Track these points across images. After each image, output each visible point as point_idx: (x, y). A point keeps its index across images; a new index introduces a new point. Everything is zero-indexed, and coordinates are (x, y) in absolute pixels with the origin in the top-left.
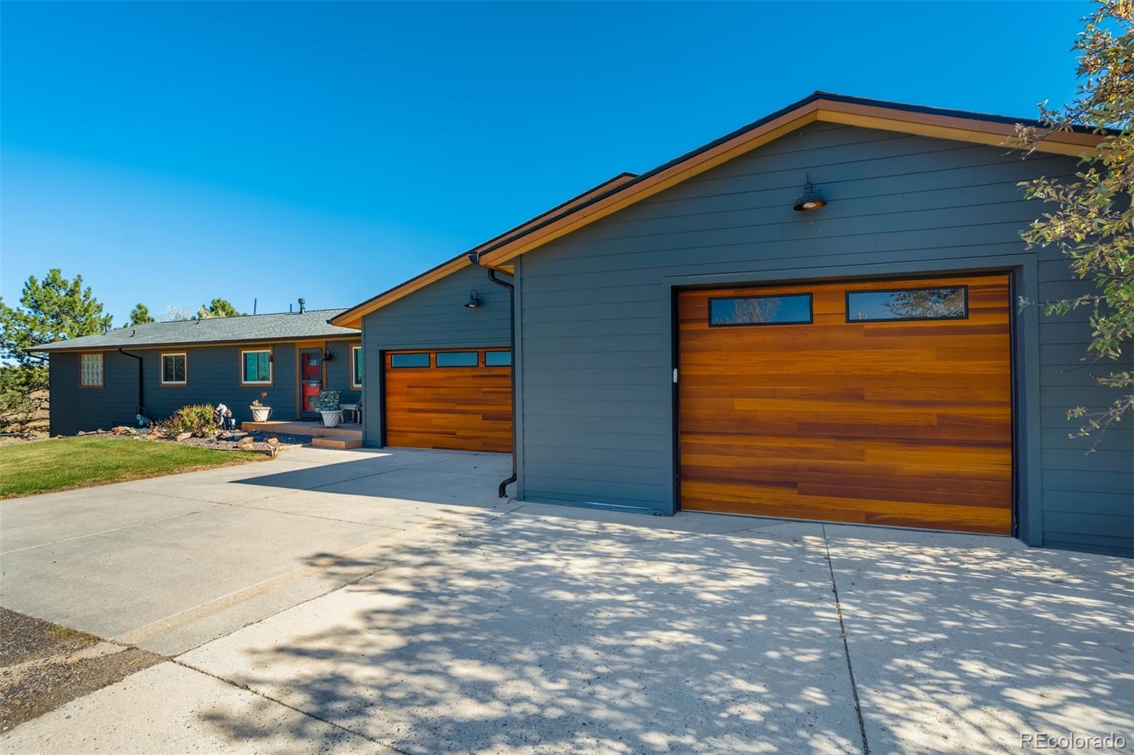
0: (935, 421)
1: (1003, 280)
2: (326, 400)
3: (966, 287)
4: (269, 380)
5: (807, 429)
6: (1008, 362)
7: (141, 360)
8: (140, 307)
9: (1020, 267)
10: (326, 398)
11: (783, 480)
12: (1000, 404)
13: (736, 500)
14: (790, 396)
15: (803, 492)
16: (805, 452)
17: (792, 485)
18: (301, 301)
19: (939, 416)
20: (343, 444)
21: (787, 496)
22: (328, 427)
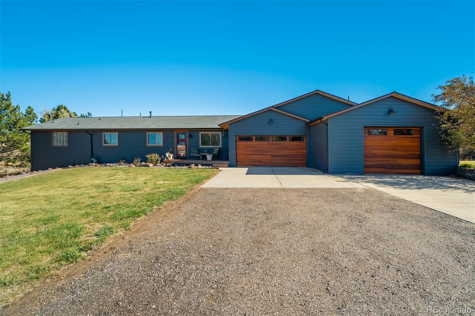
0: (409, 154)
1: (419, 129)
3: (413, 130)
4: (161, 144)
5: (387, 156)
6: (420, 143)
7: (92, 135)
8: (29, 108)
9: (423, 127)
11: (383, 166)
12: (418, 151)
13: (373, 171)
14: (384, 150)
15: (386, 169)
16: (387, 161)
17: (383, 167)
18: (150, 112)
19: (409, 153)
20: (227, 166)
21: (384, 170)
22: (209, 161)
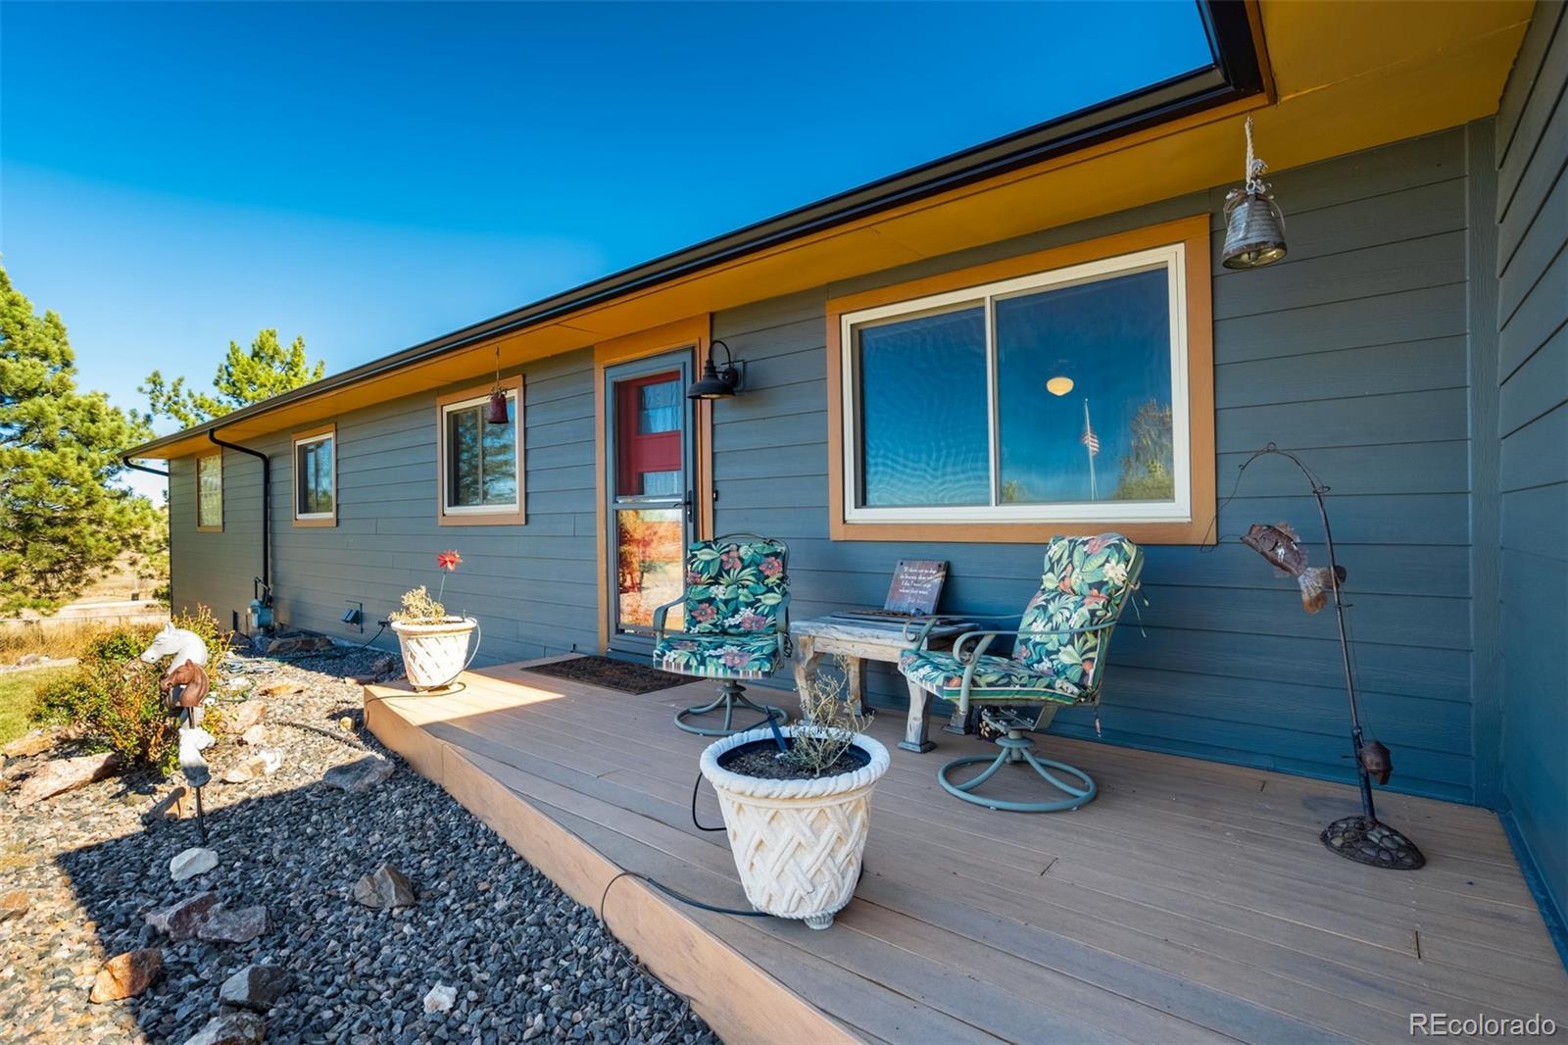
2: (719, 592)
4: (512, 501)
7: (267, 462)
10: (715, 581)
